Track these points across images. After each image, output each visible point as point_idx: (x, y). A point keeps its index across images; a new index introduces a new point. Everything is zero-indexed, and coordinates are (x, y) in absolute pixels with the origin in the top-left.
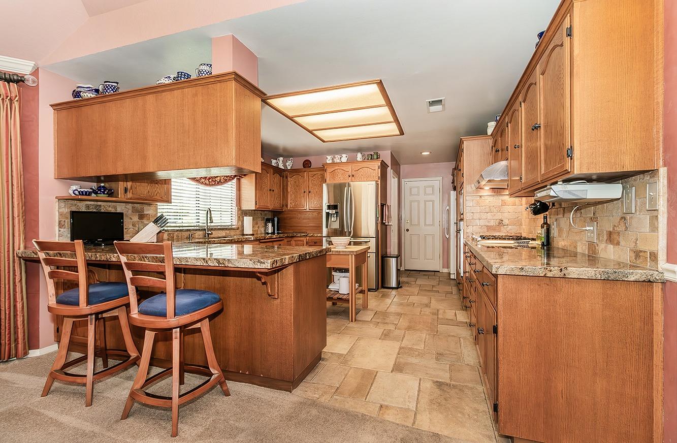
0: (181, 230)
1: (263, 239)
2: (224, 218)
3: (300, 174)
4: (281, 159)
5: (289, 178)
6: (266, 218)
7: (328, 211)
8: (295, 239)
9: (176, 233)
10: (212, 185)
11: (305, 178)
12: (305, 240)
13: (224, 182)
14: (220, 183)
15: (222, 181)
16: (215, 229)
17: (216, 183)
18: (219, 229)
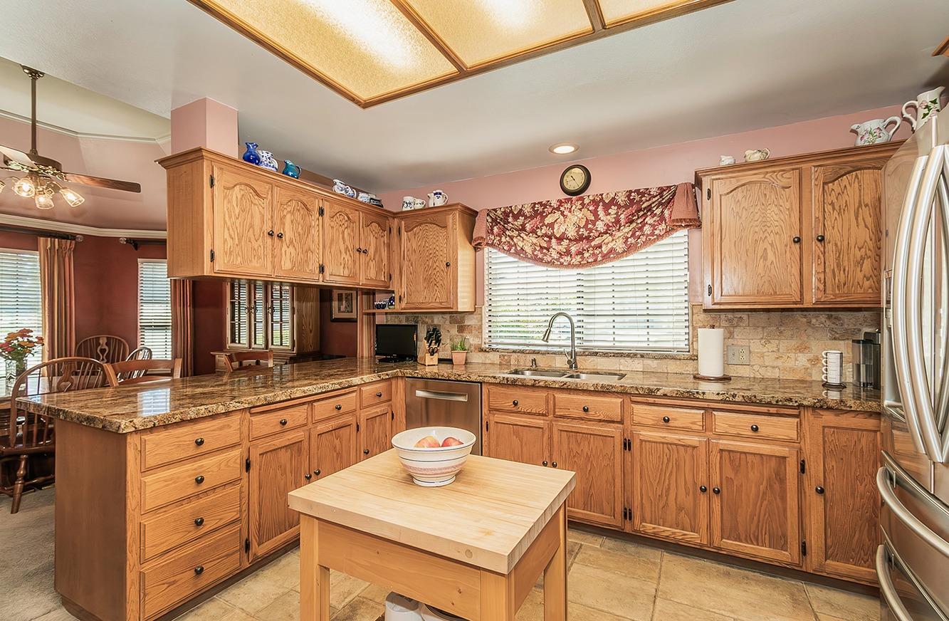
0: (522, 352)
2: (655, 332)
9: (515, 355)
10: (588, 264)
13: (624, 251)
14: (612, 256)
15: (618, 250)
16: (605, 355)
17: (599, 259)
18: (622, 355)
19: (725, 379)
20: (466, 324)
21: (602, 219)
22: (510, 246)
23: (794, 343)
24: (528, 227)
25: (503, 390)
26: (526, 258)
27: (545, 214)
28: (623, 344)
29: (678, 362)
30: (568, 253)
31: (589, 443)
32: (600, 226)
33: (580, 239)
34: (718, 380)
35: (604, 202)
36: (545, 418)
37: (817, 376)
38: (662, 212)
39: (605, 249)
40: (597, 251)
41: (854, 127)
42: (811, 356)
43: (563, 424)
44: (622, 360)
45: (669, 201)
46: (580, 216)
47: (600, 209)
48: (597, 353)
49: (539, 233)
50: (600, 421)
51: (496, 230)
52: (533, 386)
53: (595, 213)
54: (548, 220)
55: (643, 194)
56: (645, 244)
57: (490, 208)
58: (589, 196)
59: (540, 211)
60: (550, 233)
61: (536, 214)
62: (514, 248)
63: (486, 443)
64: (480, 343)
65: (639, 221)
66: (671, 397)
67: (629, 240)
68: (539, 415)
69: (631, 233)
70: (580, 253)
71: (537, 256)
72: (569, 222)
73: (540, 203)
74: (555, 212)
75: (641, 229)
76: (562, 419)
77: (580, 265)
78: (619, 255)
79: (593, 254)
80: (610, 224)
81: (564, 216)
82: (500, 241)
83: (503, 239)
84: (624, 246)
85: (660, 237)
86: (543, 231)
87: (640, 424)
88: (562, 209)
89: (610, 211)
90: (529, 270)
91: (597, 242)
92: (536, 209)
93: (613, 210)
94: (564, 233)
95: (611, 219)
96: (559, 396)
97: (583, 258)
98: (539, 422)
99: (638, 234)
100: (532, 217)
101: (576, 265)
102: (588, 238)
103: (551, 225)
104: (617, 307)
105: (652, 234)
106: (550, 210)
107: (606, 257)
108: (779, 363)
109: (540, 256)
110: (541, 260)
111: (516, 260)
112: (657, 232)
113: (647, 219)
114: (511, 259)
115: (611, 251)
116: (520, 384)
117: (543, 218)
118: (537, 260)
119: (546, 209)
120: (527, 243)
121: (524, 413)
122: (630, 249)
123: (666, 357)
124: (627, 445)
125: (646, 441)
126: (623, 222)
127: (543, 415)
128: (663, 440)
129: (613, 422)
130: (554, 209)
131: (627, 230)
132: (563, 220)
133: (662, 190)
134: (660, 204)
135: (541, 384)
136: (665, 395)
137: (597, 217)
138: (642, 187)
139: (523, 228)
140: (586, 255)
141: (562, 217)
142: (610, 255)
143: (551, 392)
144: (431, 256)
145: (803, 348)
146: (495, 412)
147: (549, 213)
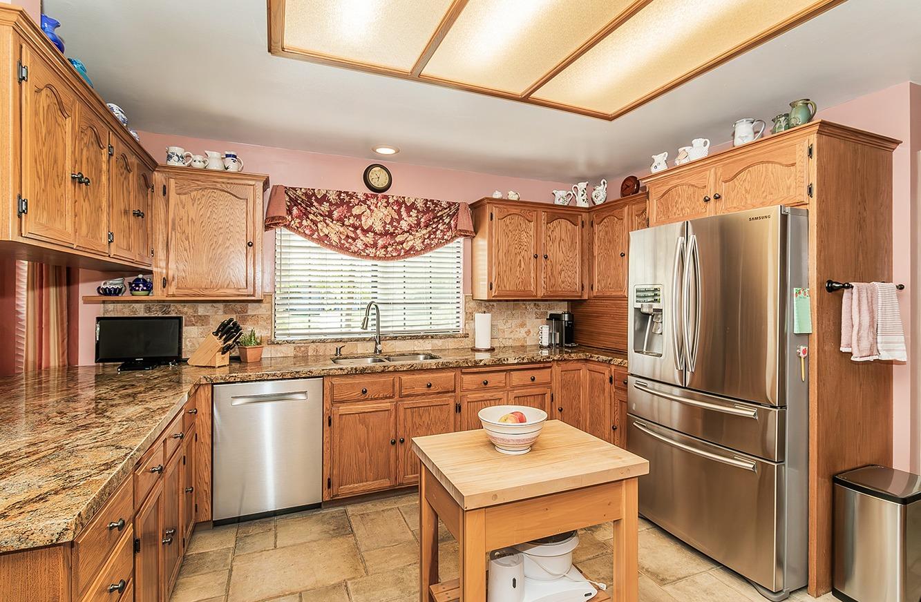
0: (323, 341)
1: (469, 367)
2: (437, 317)
3: (616, 212)
4: (582, 185)
5: (596, 226)
6: (550, 312)
7: (638, 305)
8: (591, 366)
9: (313, 345)
10: (393, 258)
11: (625, 220)
12: (607, 373)
13: (422, 250)
14: (412, 252)
15: (417, 248)
16: (404, 338)
17: (402, 254)
18: (417, 338)
19: (492, 350)
20: (249, 313)
21: (405, 219)
22: (313, 232)
23: (519, 321)
24: (336, 215)
25: (349, 381)
26: (331, 246)
27: (351, 205)
28: (440, 327)
29: (456, 340)
30: (375, 245)
31: (429, 414)
32: (404, 225)
33: (386, 233)
34: (487, 350)
35: (406, 204)
36: (391, 400)
37: (530, 342)
38: (450, 222)
39: (407, 246)
40: (399, 247)
41: (554, 192)
42: (526, 329)
43: (408, 403)
44: (416, 342)
45: (454, 213)
46: (386, 212)
47: (403, 209)
48: (396, 337)
49: (346, 223)
50: (439, 393)
51: (295, 211)
52: (383, 372)
53: (399, 212)
54: (356, 211)
55: (436, 205)
56: (438, 245)
57: (288, 186)
58: (393, 196)
59: (345, 200)
60: (357, 223)
61: (342, 203)
62: (316, 233)
63: (328, 439)
64: (269, 335)
65: (434, 226)
66: (489, 366)
67: (426, 241)
68: (386, 398)
69: (428, 235)
70: (385, 247)
71: (344, 244)
72: (376, 217)
73: (347, 193)
74: (361, 205)
75: (435, 233)
76: (406, 398)
77: (385, 258)
78: (417, 253)
79: (396, 249)
80: (413, 225)
81: (370, 210)
82: (300, 223)
83: (304, 223)
84: (421, 245)
85: (447, 241)
86: (351, 221)
87: (468, 390)
88: (368, 203)
89: (411, 213)
90: (329, 256)
91: (399, 239)
92: (342, 197)
93: (414, 213)
94: (371, 227)
95: (413, 220)
96: (405, 378)
97: (387, 252)
98: (386, 404)
99: (432, 236)
100: (338, 205)
101: (381, 257)
102: (391, 234)
103: (359, 217)
104: (407, 296)
105: (443, 239)
106: (357, 202)
107: (408, 253)
108: (512, 336)
109: (347, 245)
110: (348, 249)
111: (319, 246)
112: (446, 237)
113: (439, 226)
114: (314, 244)
115: (412, 248)
116: (369, 371)
117: (350, 208)
118: (341, 248)
119: (352, 200)
120: (333, 230)
121: (372, 399)
122: (427, 248)
123: (449, 336)
124: (458, 408)
125: (471, 402)
126: (422, 225)
127: (390, 398)
128: (482, 399)
129: (448, 392)
130: (360, 201)
131: (425, 232)
132: (370, 213)
133: (450, 205)
134: (448, 215)
135: (391, 369)
136: (485, 364)
137: (401, 218)
138: (435, 199)
139: (330, 215)
140: (390, 249)
141: (368, 210)
142: (411, 252)
143: (398, 375)
144: (221, 231)
145: (523, 325)
146: (339, 405)
147: (356, 205)
